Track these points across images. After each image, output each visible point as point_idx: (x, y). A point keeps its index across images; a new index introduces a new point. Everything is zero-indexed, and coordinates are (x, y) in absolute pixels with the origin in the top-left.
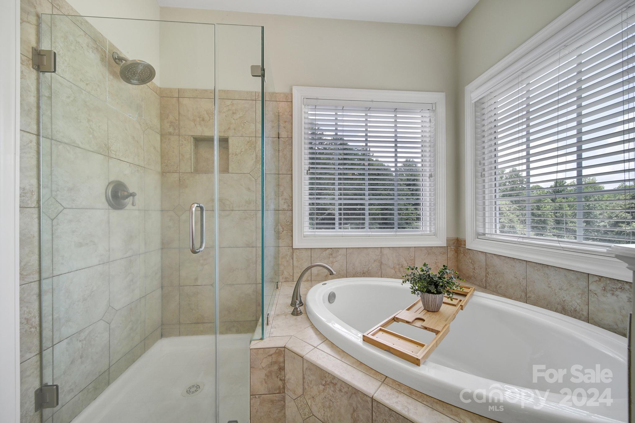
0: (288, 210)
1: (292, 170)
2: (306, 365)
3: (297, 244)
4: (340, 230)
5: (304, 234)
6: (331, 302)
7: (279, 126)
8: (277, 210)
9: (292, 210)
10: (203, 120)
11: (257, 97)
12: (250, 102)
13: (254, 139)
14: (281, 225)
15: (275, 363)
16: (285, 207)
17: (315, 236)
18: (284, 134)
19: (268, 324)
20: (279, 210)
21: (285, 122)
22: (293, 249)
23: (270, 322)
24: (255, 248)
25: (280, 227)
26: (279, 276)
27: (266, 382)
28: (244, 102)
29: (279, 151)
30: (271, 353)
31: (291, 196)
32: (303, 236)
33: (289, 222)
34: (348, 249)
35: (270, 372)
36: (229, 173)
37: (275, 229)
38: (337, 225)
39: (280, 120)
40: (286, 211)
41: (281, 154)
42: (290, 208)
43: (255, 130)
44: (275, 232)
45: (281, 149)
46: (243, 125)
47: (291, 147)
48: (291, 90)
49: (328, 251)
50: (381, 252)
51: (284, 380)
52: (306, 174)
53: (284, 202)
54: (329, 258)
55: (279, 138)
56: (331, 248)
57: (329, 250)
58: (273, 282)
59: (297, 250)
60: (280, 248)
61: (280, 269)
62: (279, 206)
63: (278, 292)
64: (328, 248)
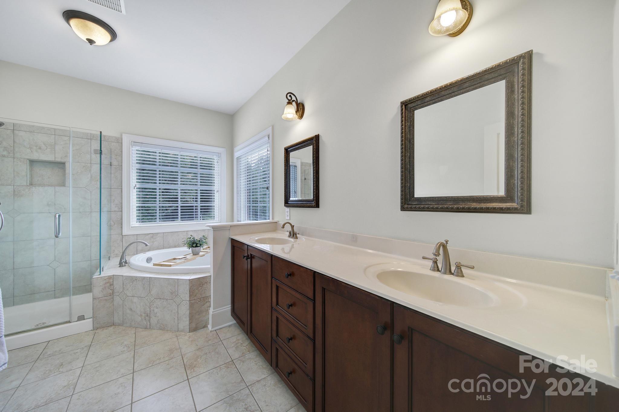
0: (118, 211)
1: (122, 186)
2: (124, 278)
3: (125, 232)
4: (160, 222)
5: (132, 226)
6: (148, 262)
7: (111, 157)
8: (110, 212)
9: (122, 211)
10: (40, 148)
11: (92, 137)
12: (86, 140)
13: (89, 165)
14: (112, 221)
15: (108, 283)
16: (116, 209)
17: (140, 227)
18: (115, 163)
19: (103, 271)
20: (111, 212)
21: (117, 155)
22: (122, 236)
23: (104, 270)
24: (90, 237)
25: (112, 222)
26: (111, 254)
27: (102, 292)
28: (80, 139)
29: (111, 173)
30: (105, 279)
31: (121, 202)
32: (130, 227)
33: (119, 219)
34: (164, 233)
35: (105, 287)
36: (65, 187)
37: (107, 223)
38: (158, 219)
39: (112, 154)
40: (117, 212)
41: (113, 175)
42: (121, 210)
43: (90, 159)
44: (108, 225)
45: (112, 172)
46: (79, 155)
47: (121, 172)
48: (122, 135)
49: (149, 236)
50: (187, 233)
51: (113, 290)
52: (133, 188)
53: (116, 206)
54: (151, 239)
55: (111, 165)
56: (152, 233)
57: (151, 234)
58: (105, 258)
59: (126, 236)
60: (112, 236)
61: (111, 249)
62: (111, 209)
63: (110, 261)
64: (150, 234)
